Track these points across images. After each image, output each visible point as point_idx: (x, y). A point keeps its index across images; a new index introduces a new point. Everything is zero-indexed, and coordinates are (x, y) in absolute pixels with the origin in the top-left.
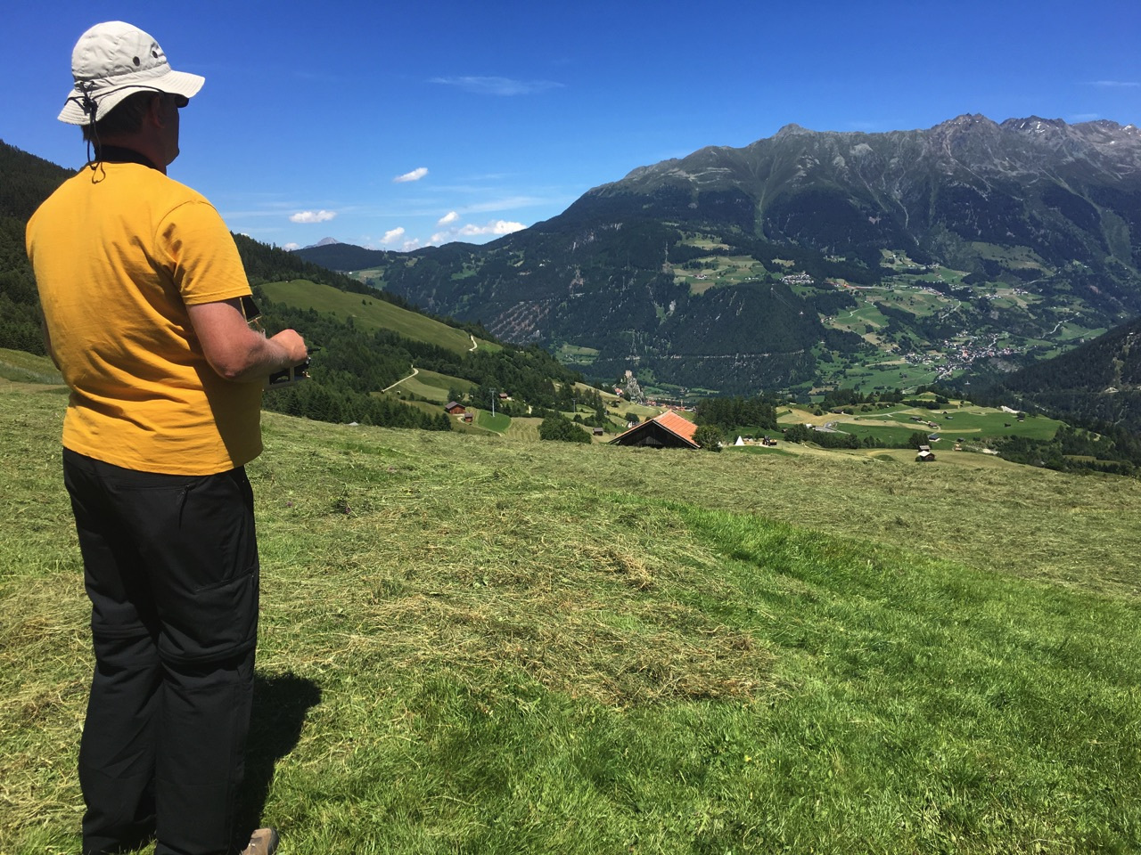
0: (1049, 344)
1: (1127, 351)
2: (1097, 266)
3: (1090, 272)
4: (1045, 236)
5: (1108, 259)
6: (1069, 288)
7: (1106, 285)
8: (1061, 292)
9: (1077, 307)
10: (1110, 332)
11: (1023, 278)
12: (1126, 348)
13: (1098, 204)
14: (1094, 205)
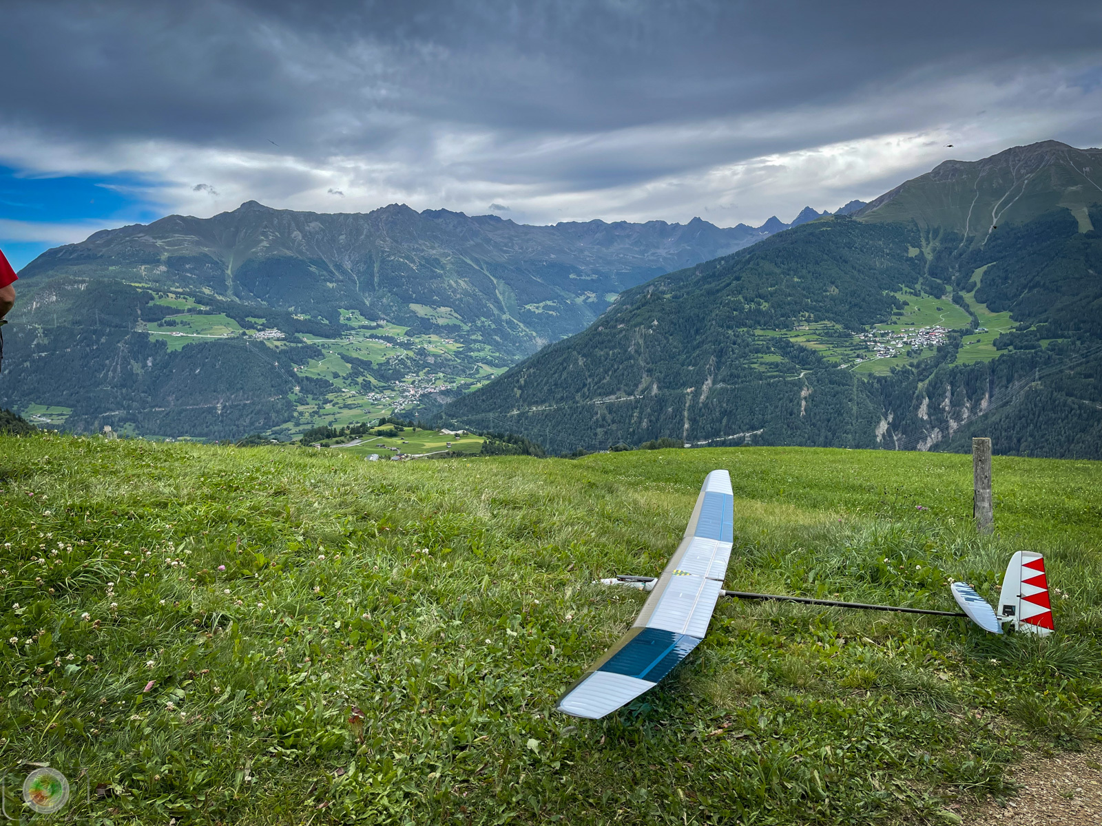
0: (471, 380)
1: (523, 382)
2: (498, 321)
3: (493, 326)
4: (461, 300)
5: (504, 317)
6: (480, 338)
7: (505, 336)
8: (476, 341)
9: (487, 352)
10: (511, 369)
11: (450, 331)
12: (522, 381)
13: (493, 276)
14: (492, 278)
